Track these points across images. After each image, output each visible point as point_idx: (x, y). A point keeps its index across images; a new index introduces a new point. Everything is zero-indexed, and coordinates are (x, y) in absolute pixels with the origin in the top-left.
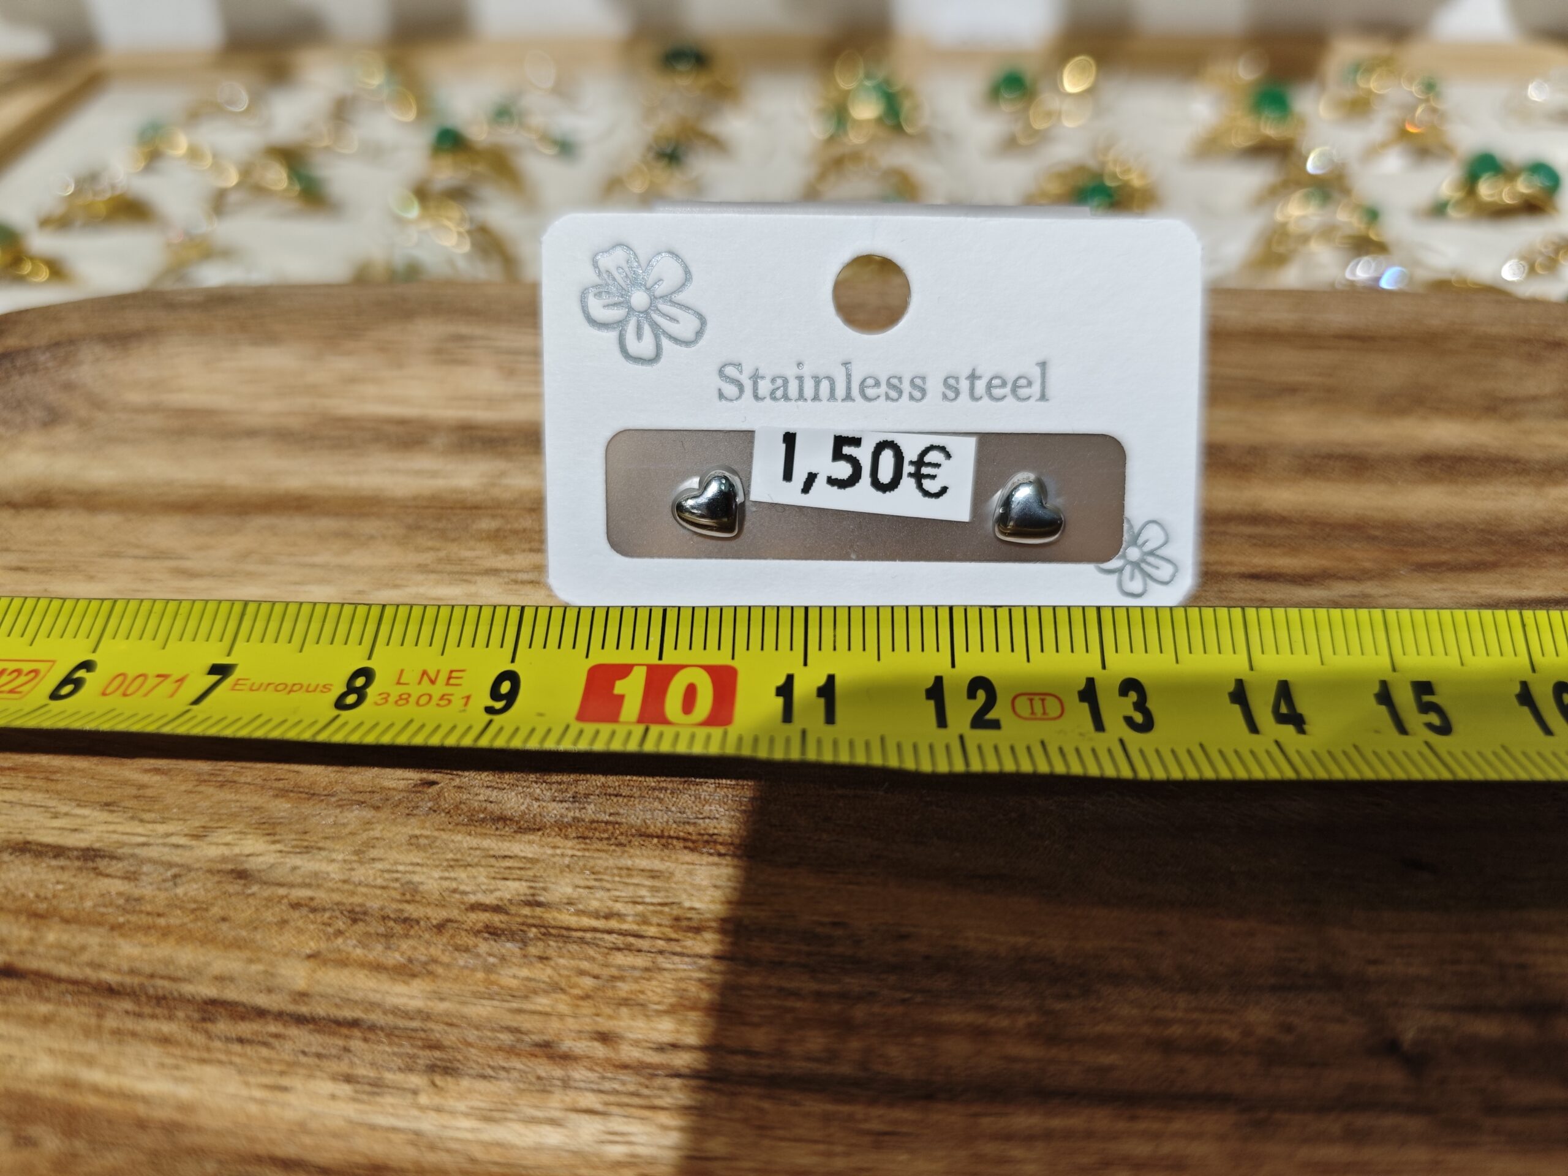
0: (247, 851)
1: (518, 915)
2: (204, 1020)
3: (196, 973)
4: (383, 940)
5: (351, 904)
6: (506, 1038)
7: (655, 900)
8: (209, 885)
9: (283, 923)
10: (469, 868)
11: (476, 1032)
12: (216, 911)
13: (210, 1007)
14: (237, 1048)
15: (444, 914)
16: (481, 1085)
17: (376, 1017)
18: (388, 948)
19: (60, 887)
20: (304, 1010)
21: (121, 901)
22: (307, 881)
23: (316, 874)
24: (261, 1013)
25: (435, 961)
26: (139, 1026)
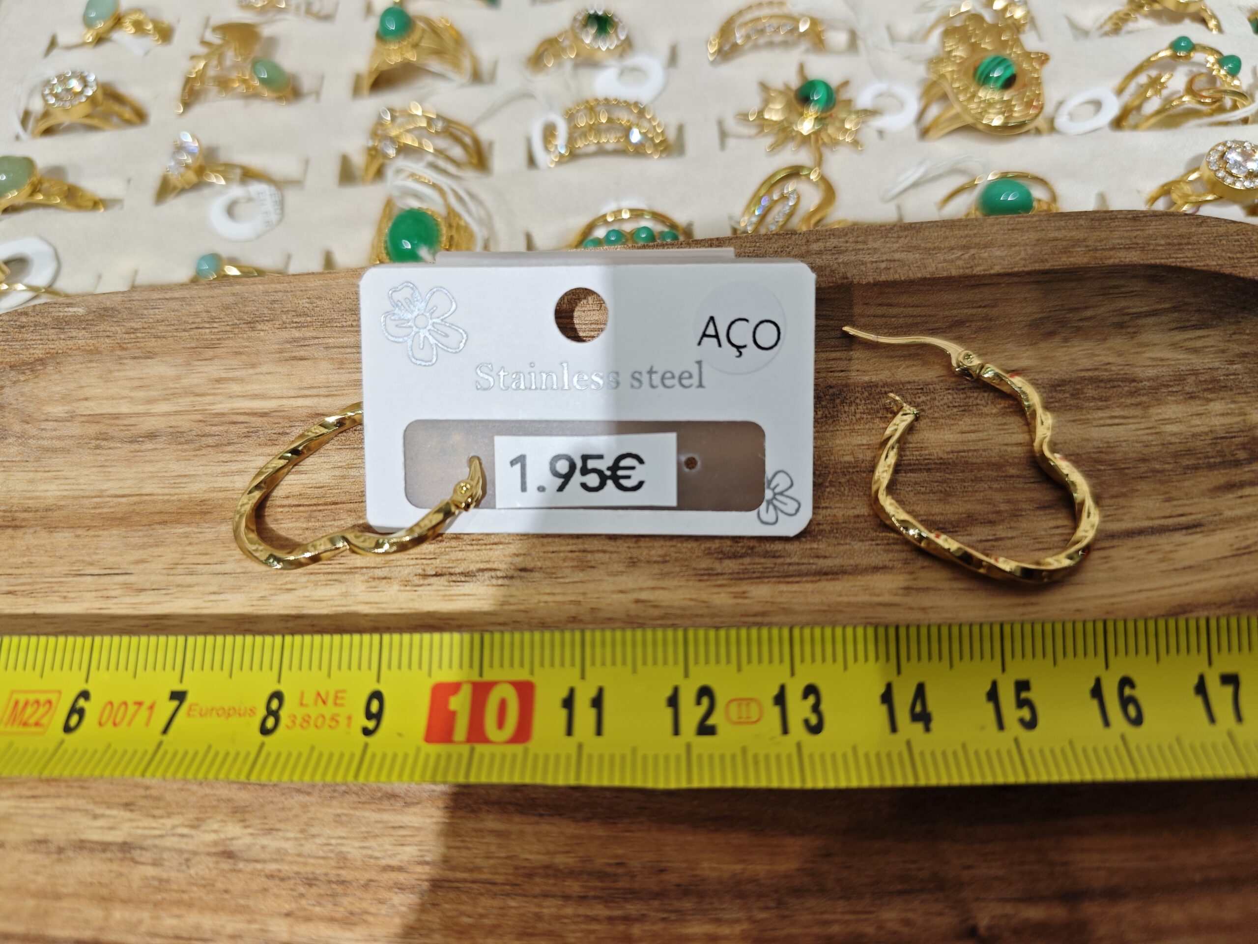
0: (230, 835)
1: (415, 873)
4: (331, 899)
5: (306, 873)
7: (502, 855)
8: (211, 865)
9: (264, 891)
10: (378, 839)
12: (219, 885)
15: (367, 876)
18: (335, 905)
19: (113, 875)
21: (156, 883)
22: (274, 857)
23: (278, 851)
25: (367, 912)
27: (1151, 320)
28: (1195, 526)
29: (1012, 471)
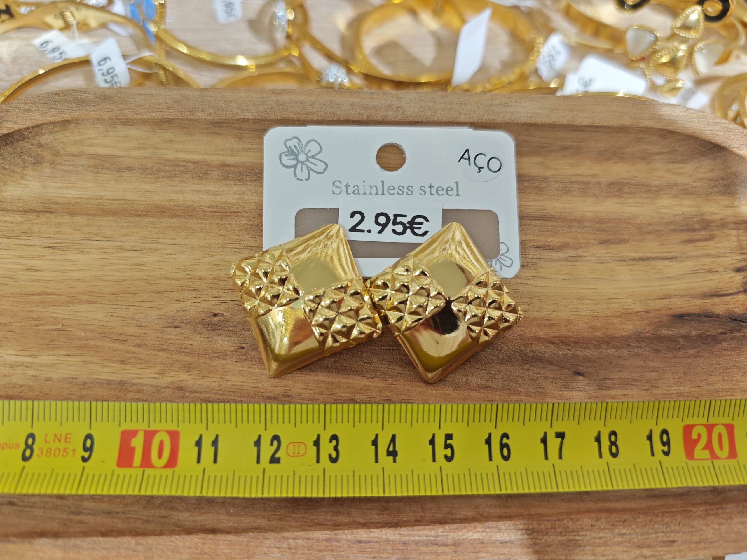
27: (657, 157)
28: (673, 258)
29: (587, 224)
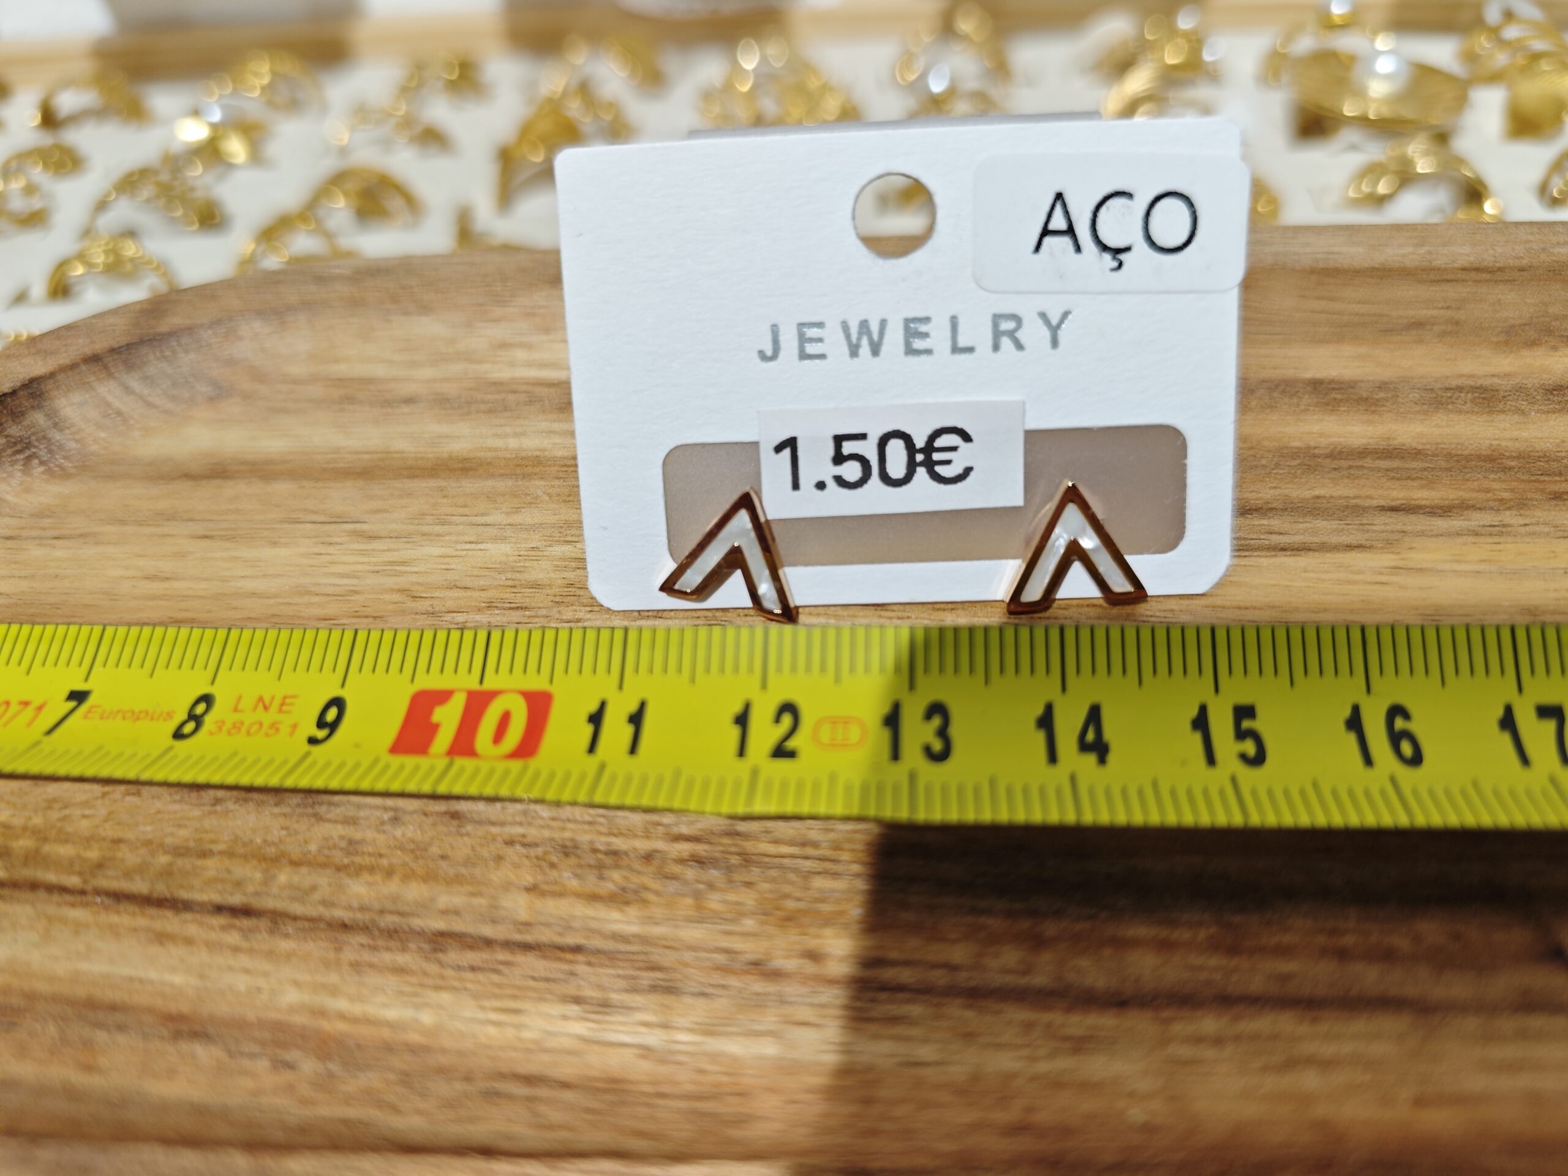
1: (720, 844)
2: (435, 950)
3: (424, 907)
4: (596, 872)
5: (562, 839)
6: (720, 958)
9: (499, 859)
11: (693, 954)
12: (435, 850)
13: (440, 939)
14: (469, 975)
16: (701, 1002)
17: (597, 943)
18: (600, 878)
19: (285, 832)
20: (529, 938)
21: (343, 844)
24: (488, 943)
25: (646, 888)
26: (374, 958)
